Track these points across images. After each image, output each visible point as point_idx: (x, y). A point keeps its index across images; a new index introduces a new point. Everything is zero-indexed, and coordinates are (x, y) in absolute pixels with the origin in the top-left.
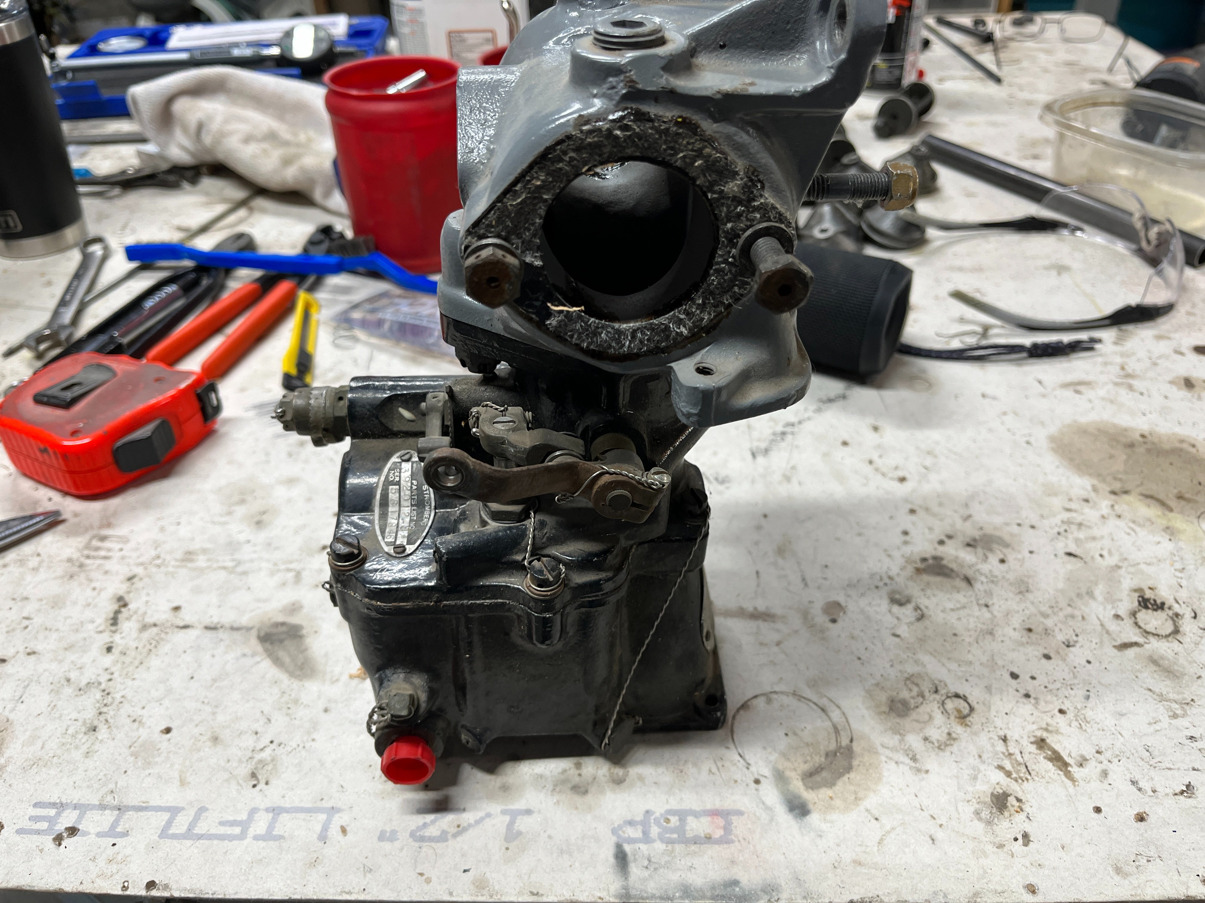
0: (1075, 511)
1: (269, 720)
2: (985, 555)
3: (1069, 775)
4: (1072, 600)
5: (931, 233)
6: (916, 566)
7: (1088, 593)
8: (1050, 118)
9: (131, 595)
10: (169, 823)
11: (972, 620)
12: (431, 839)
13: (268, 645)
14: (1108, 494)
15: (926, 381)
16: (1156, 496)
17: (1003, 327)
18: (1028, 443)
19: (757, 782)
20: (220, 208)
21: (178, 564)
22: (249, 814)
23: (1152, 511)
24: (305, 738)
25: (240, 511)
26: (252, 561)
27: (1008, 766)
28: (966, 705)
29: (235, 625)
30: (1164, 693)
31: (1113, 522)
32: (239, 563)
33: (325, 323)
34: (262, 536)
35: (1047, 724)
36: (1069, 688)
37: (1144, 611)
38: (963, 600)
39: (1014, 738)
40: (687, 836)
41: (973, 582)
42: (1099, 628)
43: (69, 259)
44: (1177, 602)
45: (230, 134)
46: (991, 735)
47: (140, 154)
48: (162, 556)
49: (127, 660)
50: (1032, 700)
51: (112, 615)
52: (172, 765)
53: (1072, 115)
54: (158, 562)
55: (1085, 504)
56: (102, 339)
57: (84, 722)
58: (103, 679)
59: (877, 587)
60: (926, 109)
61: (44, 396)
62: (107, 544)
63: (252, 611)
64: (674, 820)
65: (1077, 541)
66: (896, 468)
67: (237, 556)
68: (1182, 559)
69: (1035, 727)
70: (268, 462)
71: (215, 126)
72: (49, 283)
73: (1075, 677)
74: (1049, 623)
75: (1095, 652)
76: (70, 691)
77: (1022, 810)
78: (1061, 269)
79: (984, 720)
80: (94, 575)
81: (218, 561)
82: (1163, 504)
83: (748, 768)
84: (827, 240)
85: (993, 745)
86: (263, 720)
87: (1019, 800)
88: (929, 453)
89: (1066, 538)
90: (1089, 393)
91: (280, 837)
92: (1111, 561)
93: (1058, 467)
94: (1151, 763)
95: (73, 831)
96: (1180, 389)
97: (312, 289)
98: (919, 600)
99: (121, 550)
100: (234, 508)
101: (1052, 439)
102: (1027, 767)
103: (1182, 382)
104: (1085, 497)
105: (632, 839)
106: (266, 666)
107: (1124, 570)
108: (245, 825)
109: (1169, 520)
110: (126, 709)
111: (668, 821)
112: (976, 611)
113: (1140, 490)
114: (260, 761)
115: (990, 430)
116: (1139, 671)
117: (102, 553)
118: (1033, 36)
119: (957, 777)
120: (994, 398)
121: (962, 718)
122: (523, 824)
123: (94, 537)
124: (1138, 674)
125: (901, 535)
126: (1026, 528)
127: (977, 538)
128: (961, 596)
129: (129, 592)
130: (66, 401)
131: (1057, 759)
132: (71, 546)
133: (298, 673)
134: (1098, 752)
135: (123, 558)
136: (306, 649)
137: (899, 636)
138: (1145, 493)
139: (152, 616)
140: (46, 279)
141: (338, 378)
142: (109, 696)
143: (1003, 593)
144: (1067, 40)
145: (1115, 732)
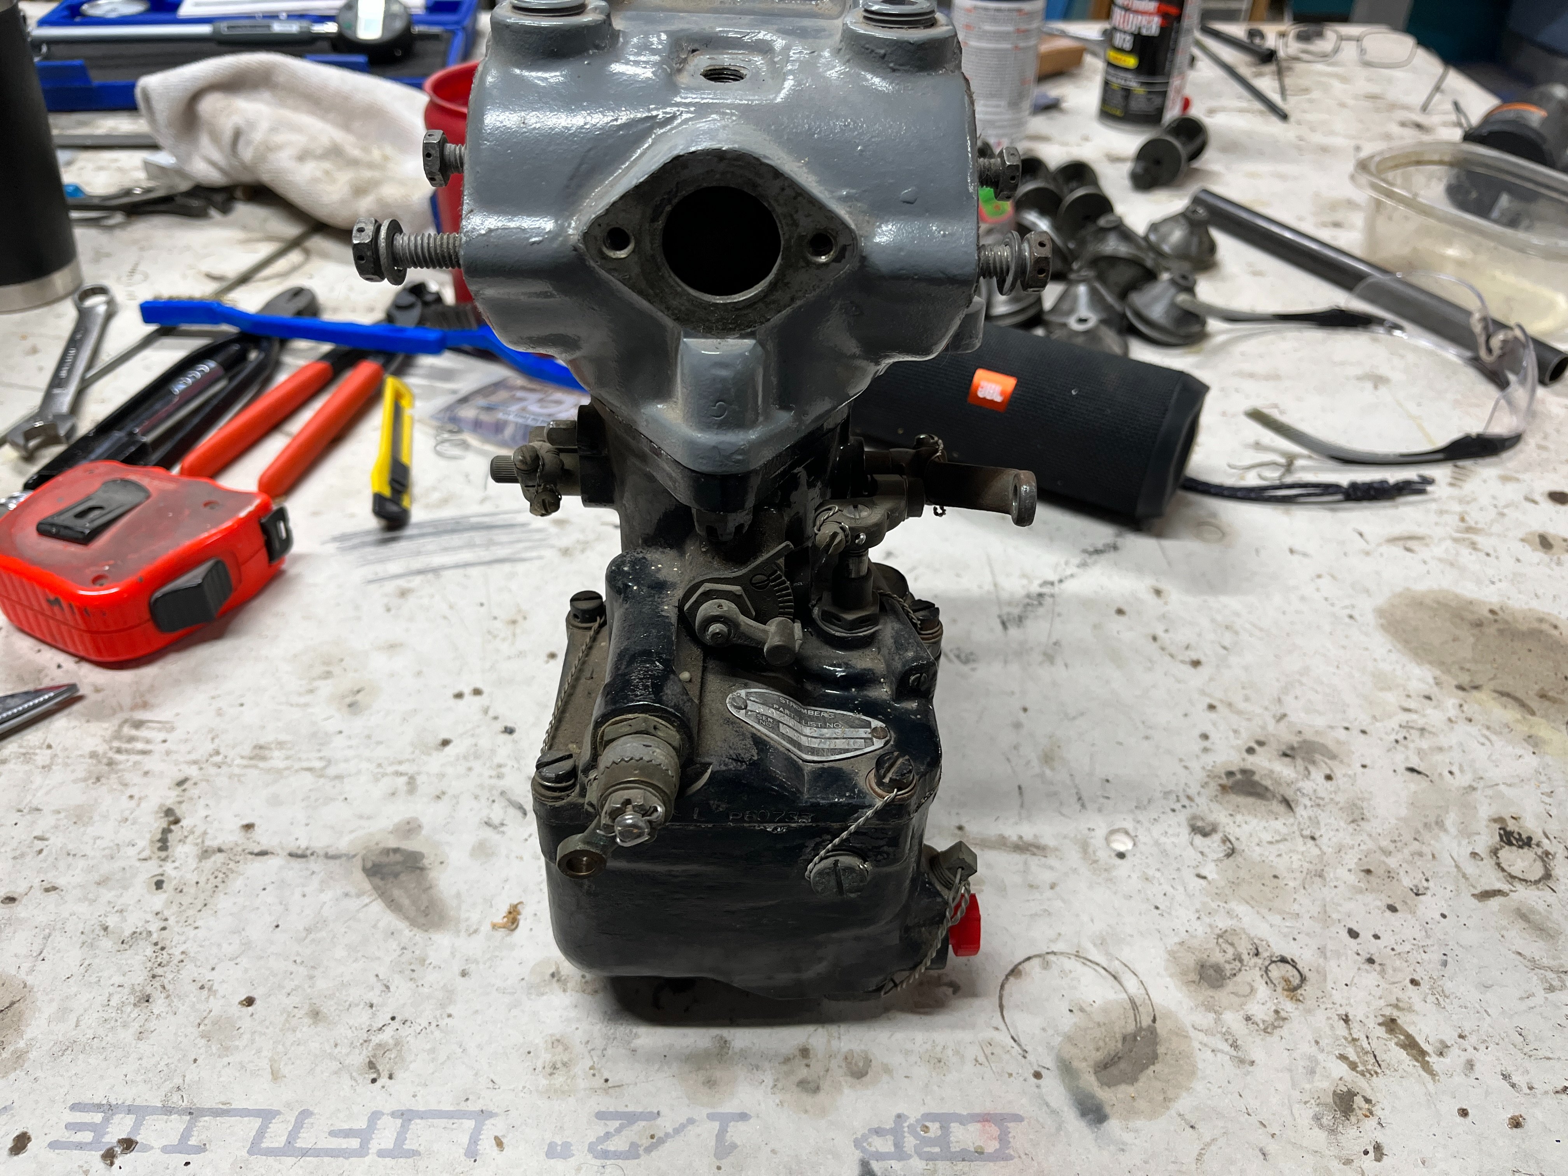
0: (1416, 712)
1: (388, 987)
2: (1306, 769)
3: (1427, 1067)
4: (1419, 832)
5: (1214, 324)
6: (1221, 782)
7: (1437, 823)
8: (1364, 179)
9: (184, 806)
10: (261, 1134)
11: (1295, 857)
12: (617, 1155)
13: (377, 881)
14: (1455, 690)
15: (1218, 528)
16: (1513, 693)
17: (1310, 457)
18: (1351, 617)
19: (1037, 1075)
20: (265, 250)
22: (369, 1121)
23: (1510, 714)
24: (438, 1013)
25: (326, 688)
26: (346, 760)
27: (1353, 1057)
28: (1296, 972)
29: (332, 851)
30: (1537, 958)
31: (1462, 728)
32: (329, 762)
33: (422, 422)
34: (358, 724)
35: (1397, 999)
36: (1421, 951)
37: (1507, 847)
38: (1284, 830)
39: (1358, 1019)
40: (953, 1150)
41: (1293, 805)
42: (1454, 870)
43: (59, 316)
44: (1548, 838)
45: (279, 147)
46: (1329, 1013)
47: (147, 165)
48: (222, 750)
49: (186, 900)
50: (1376, 966)
51: (159, 836)
52: (259, 1051)
53: (1390, 175)
54: (218, 759)
55: (1428, 702)
56: (118, 435)
57: (133, 991)
58: (154, 927)
59: (1173, 810)
60: (1196, 154)
61: (52, 525)
62: (143, 733)
63: (352, 832)
64: (934, 1128)
65: (1420, 752)
66: (1187, 647)
67: (326, 753)
68: (1549, 778)
69: (1382, 1003)
70: (359, 618)
71: (258, 136)
72: (34, 351)
73: (1428, 936)
74: (1392, 862)
75: (1450, 903)
76: (110, 943)
77: (1371, 1113)
78: (1378, 381)
79: (1320, 994)
80: (128, 777)
81: (300, 759)
82: (1522, 704)
83: (1025, 1057)
84: (1086, 333)
85: (1332, 1027)
86: (379, 987)
87: (1368, 1101)
88: (1227, 627)
89: (1406, 747)
90: (1423, 552)
91: (415, 1153)
92: (1463, 780)
93: (1390, 651)
94: (1525, 1050)
95: (128, 1144)
96: (1534, 549)
97: (399, 372)
98: (1227, 829)
99: (165, 741)
100: (315, 684)
101: (1380, 612)
102: (1375, 1056)
103: (1537, 540)
104: (1427, 694)
105: (881, 1153)
106: (377, 907)
107: (1479, 792)
108: (365, 1136)
109: (1531, 727)
110: (189, 971)
111: (926, 1129)
112: (1300, 845)
113: (1493, 684)
114: (379, 1045)
115: (1303, 598)
116: (1505, 928)
117: (139, 746)
118: (1324, 57)
119: (1290, 1070)
120: (1305, 555)
121: (1293, 990)
122: (738, 1133)
123: (125, 721)
124: (1504, 932)
125: (1199, 740)
126: (1355, 732)
127: (1296, 745)
128: (1280, 825)
129: (180, 803)
130: (82, 533)
131: (1411, 1045)
132: (95, 735)
133: (422, 920)
134: (1461, 1036)
135: (168, 753)
136: (430, 888)
137: (1204, 878)
138: (1500, 689)
139: (216, 838)
140: (28, 344)
141: (445, 502)
142: (164, 952)
143: (1332, 820)
144: (1368, 64)
145: (1479, 1009)
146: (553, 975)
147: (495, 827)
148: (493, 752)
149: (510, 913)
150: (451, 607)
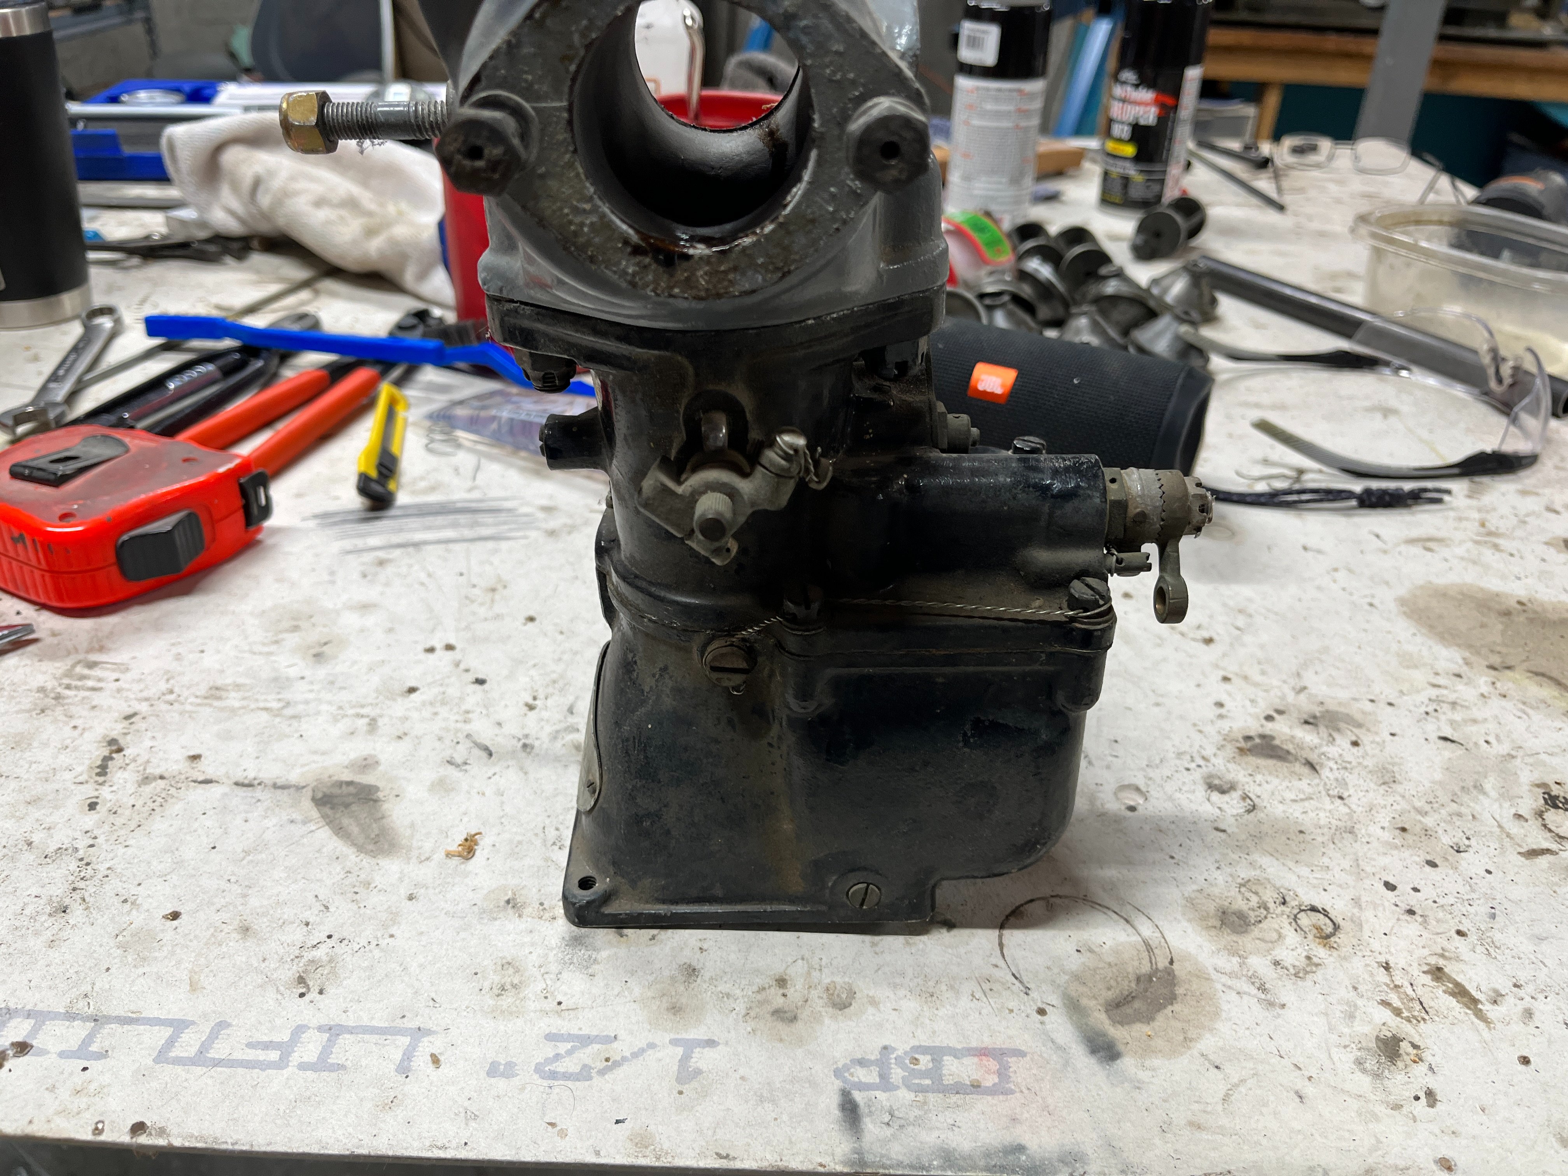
0: (1446, 688)
1: (327, 908)
3: (1480, 1015)
4: (1456, 794)
5: (1217, 361)
6: (1238, 745)
8: (1364, 230)
9: (129, 737)
10: (171, 1042)
11: (1322, 815)
12: (567, 1076)
13: (327, 810)
14: (1486, 670)
15: (1228, 528)
16: (1548, 674)
17: (1321, 471)
18: (1371, 605)
20: (274, 288)
21: (199, 701)
22: (292, 1034)
23: (1546, 692)
24: (380, 933)
25: (292, 640)
26: (307, 702)
27: (1396, 1003)
28: (1328, 921)
29: (280, 782)
31: (1496, 703)
32: (288, 704)
33: (415, 424)
34: (322, 672)
35: (1443, 949)
36: (1466, 903)
37: (1553, 810)
38: (1309, 790)
39: (1400, 966)
40: (945, 1082)
41: (1318, 767)
42: (1497, 830)
43: (65, 333)
45: (296, 193)
46: (1368, 960)
47: (169, 222)
48: (176, 690)
49: (119, 821)
50: (1417, 917)
51: (99, 763)
52: (179, 962)
53: (1393, 229)
54: (171, 697)
55: (1459, 679)
57: (50, 901)
58: (82, 844)
59: (1188, 769)
60: (1196, 230)
61: (25, 467)
62: (97, 672)
63: (305, 765)
64: (925, 1061)
65: (1452, 723)
66: (1199, 627)
67: (287, 695)
69: (1426, 952)
70: (333, 582)
71: (276, 184)
72: (36, 359)
74: (1429, 821)
75: (1495, 860)
76: (32, 857)
77: (1421, 1060)
78: (1387, 412)
79: (1355, 941)
80: (73, 710)
81: (257, 700)
82: (1558, 683)
83: (1027, 994)
85: (1372, 975)
86: (318, 907)
87: (1415, 1046)
88: (1240, 611)
89: (1437, 719)
90: (1443, 552)
91: (341, 1067)
92: (1501, 749)
93: (1414, 634)
95: (22, 1048)
96: (1559, 552)
97: (399, 383)
98: (1247, 787)
99: (117, 680)
100: (281, 636)
101: (1402, 602)
102: (1421, 1003)
103: (1562, 544)
104: (1456, 672)
105: (865, 1084)
106: (324, 835)
107: (1519, 760)
108: (286, 1049)
110: (114, 885)
111: (915, 1061)
112: (1327, 803)
113: (1526, 665)
114: (312, 962)
115: (1319, 588)
116: (1556, 884)
117: (90, 683)
119: (1326, 1014)
120: (1319, 552)
121: (1325, 938)
122: (703, 1059)
123: (79, 662)
124: (1556, 888)
125: (1214, 708)
126: (1382, 705)
127: (1318, 714)
128: (1306, 784)
129: (125, 734)
130: (55, 474)
131: (1460, 992)
132: (45, 673)
133: (371, 847)
134: (1515, 986)
135: (119, 690)
136: (383, 818)
137: (1224, 831)
138: (1534, 669)
139: (159, 766)
140: (31, 353)
141: (432, 489)
142: (89, 867)
143: (1361, 782)
144: (1363, 171)
145: (1535, 960)
146: (508, 902)
147: (458, 766)
148: (461, 699)
149: (466, 840)
150: (430, 575)
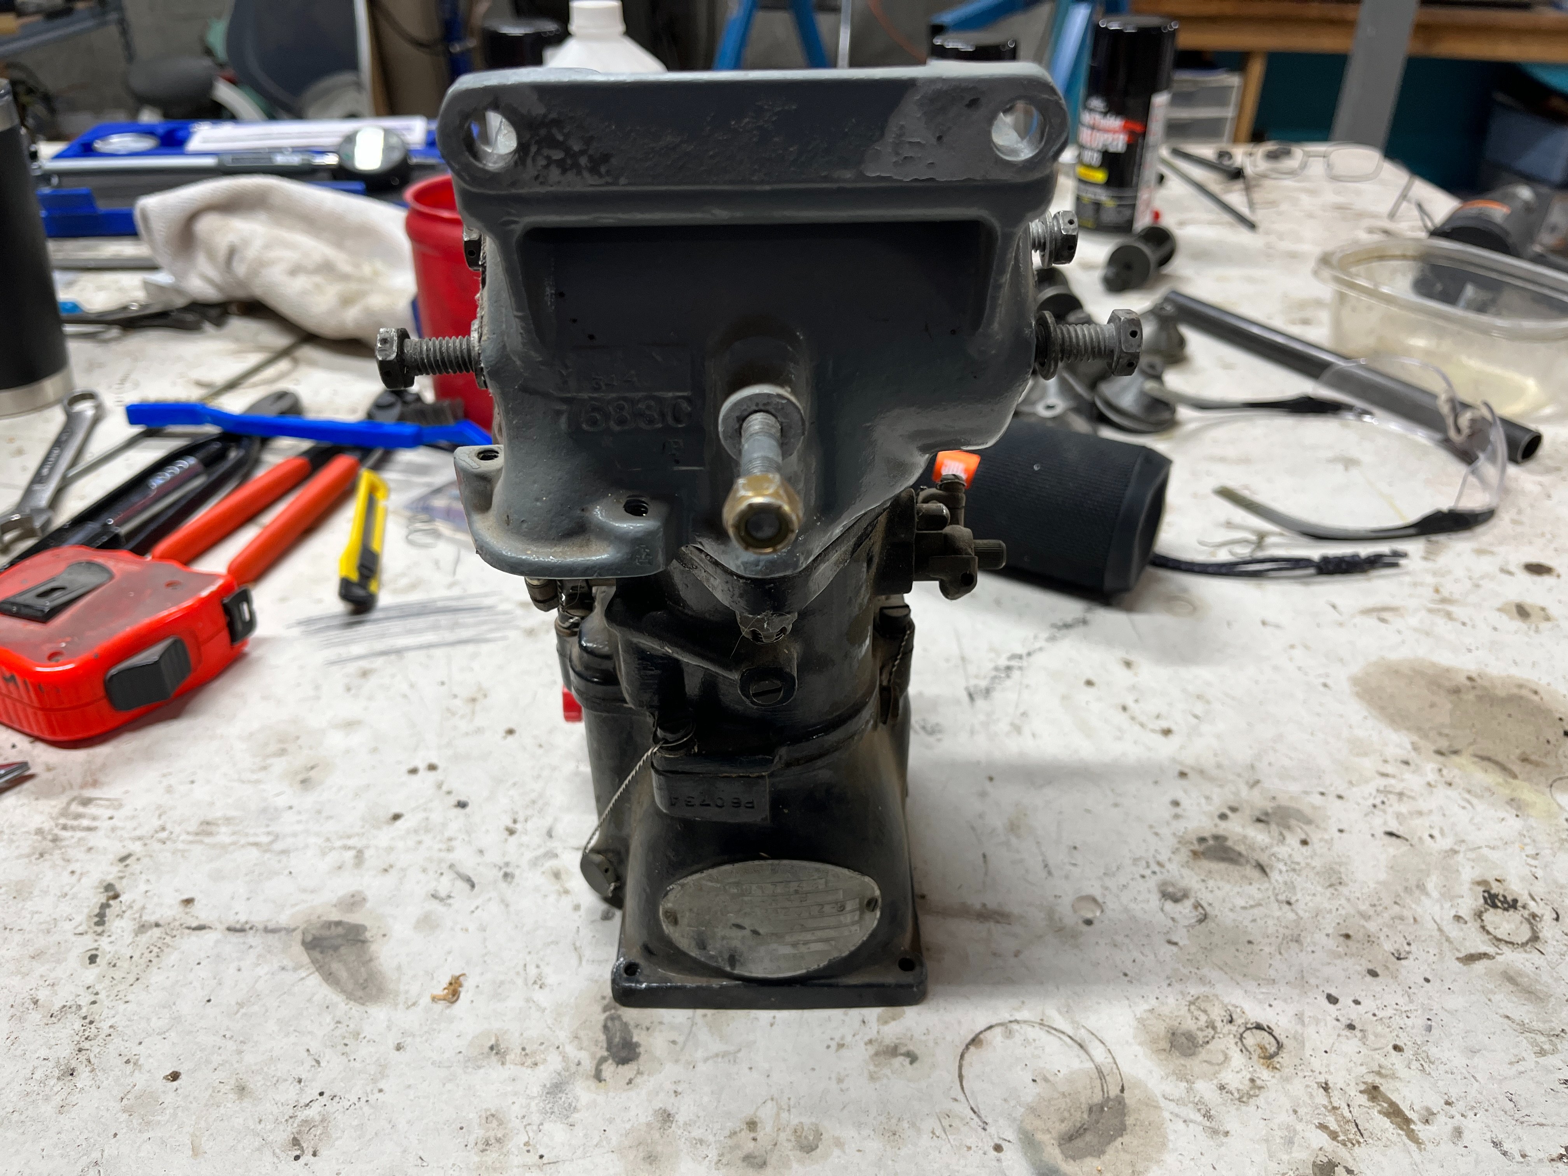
0: (1394, 777)
1: (318, 1062)
2: (1281, 834)
3: (1412, 1136)
4: (1399, 896)
5: (1184, 413)
6: (1192, 848)
7: (1418, 887)
8: (1327, 273)
9: (124, 881)
11: (1270, 922)
13: (317, 954)
14: (1433, 755)
15: (1190, 602)
16: (1493, 758)
17: (1281, 535)
18: (1325, 685)
19: (998, 1148)
20: (254, 359)
21: (191, 838)
23: (1490, 778)
24: (369, 1088)
25: (279, 765)
26: (295, 835)
27: (1333, 1126)
28: (1272, 1040)
29: (271, 926)
30: (1526, 1021)
31: (1442, 791)
32: (277, 837)
33: (395, 512)
34: (309, 800)
35: (1380, 1066)
36: (1404, 1015)
37: (1492, 910)
38: (1258, 896)
39: (1339, 1086)
41: (1268, 870)
42: (1436, 933)
43: (47, 421)
44: (1534, 899)
45: (272, 262)
46: (1308, 1081)
47: (147, 285)
48: (169, 826)
49: (118, 975)
50: (1357, 1033)
51: (97, 911)
52: (181, 1126)
53: (1354, 270)
54: (164, 835)
55: (1405, 767)
56: (92, 527)
57: (58, 1064)
58: (84, 1001)
59: (1143, 877)
60: (1166, 259)
61: (13, 604)
62: (91, 810)
63: (294, 906)
65: (1399, 816)
66: (1158, 717)
67: (274, 828)
68: (1534, 841)
69: (1364, 1070)
70: (318, 698)
71: (251, 253)
72: (20, 452)
73: (1411, 1001)
74: (1372, 926)
75: (1434, 966)
76: (38, 1017)
78: (1349, 463)
79: (1298, 1062)
80: (72, 853)
81: (247, 835)
82: (1504, 768)
83: (984, 1129)
84: (1054, 419)
85: (1311, 1096)
86: (310, 1062)
87: (1349, 1171)
88: (1199, 697)
89: (1384, 811)
90: (1397, 623)
92: (1446, 843)
94: (1516, 1116)
96: (1512, 618)
97: (377, 467)
98: (1199, 895)
99: (111, 818)
100: (269, 761)
101: (1355, 681)
102: (1357, 1125)
103: (1514, 610)
104: (1405, 758)
106: (314, 981)
107: (1461, 855)
109: (1514, 790)
110: (116, 1044)
112: (1275, 910)
113: (1471, 750)
114: (305, 1121)
115: (1276, 668)
116: (1492, 992)
117: (85, 822)
118: (1292, 173)
119: (1267, 1141)
120: (1277, 626)
121: (1269, 1058)
123: (73, 799)
124: (1491, 996)
125: (1170, 807)
126: (1332, 798)
127: (1270, 811)
128: (1256, 889)
129: (121, 878)
130: (42, 611)
131: (1395, 1113)
132: (42, 813)
133: (360, 993)
134: (1448, 1103)
135: (113, 829)
136: (371, 960)
137: (1176, 944)
138: (1480, 753)
139: (154, 913)
140: (15, 445)
141: (413, 587)
142: (92, 1026)
143: (1309, 885)
144: (1335, 178)
145: (1467, 1075)
146: (492, 1048)
147: (441, 900)
148: (444, 825)
149: (451, 984)
150: (412, 686)
